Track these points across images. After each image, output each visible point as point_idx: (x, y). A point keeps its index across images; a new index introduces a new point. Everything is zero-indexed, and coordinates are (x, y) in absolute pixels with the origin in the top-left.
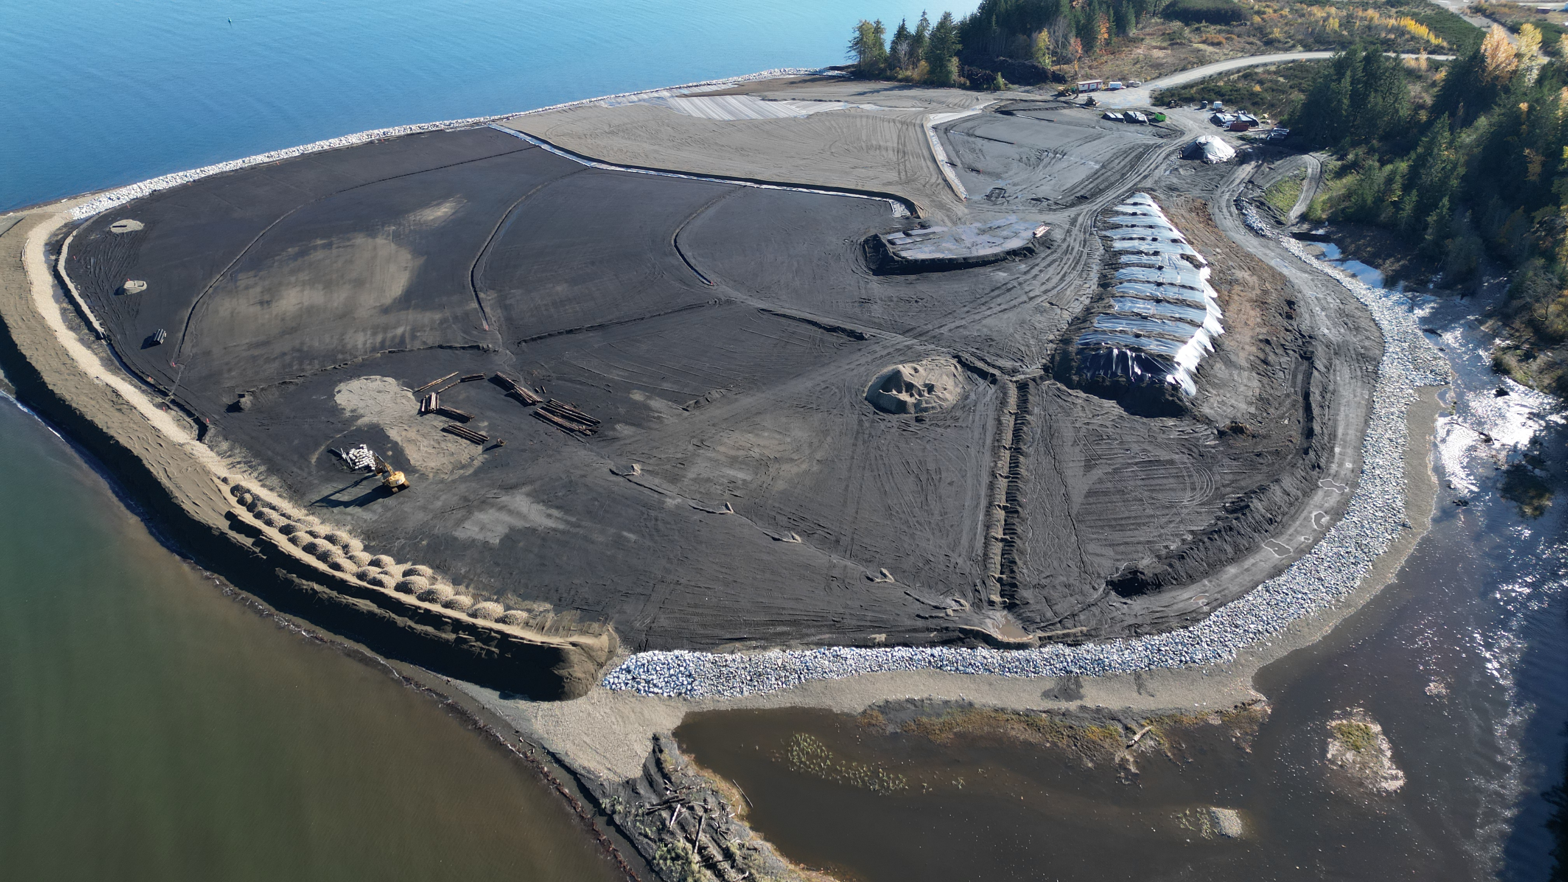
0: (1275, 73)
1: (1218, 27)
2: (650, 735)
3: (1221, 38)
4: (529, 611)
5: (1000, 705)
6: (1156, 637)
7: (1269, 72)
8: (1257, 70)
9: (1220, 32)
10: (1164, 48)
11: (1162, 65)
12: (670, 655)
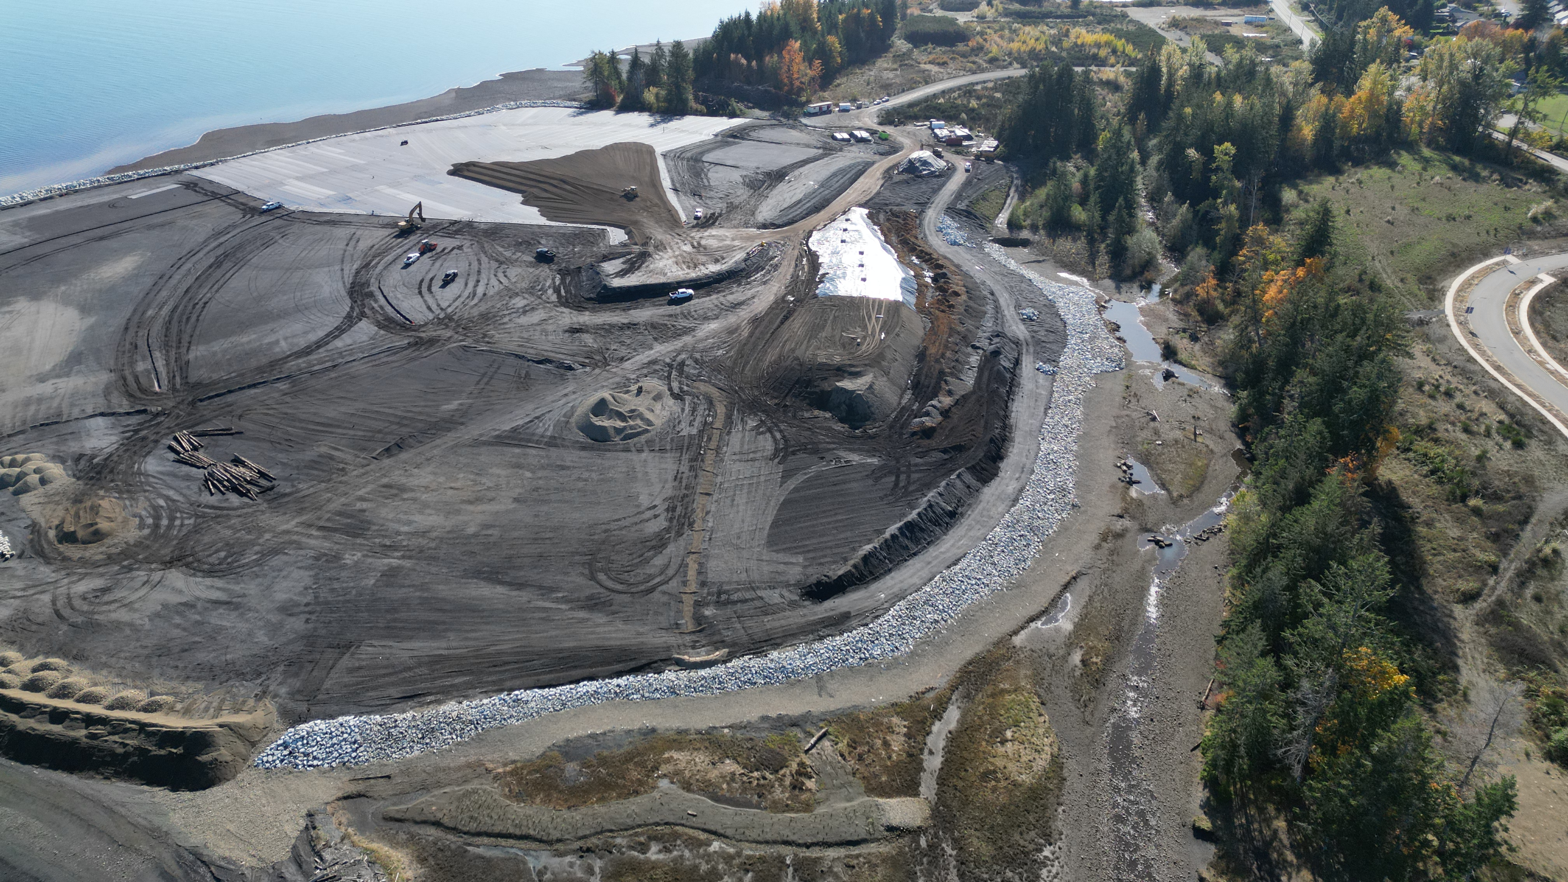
0: (992, 89)
1: (943, 49)
2: (304, 812)
3: (945, 58)
4: (175, 694)
5: (683, 726)
6: (838, 638)
7: (986, 89)
8: (976, 88)
9: (944, 53)
10: (896, 70)
11: (890, 85)
12: (335, 722)
